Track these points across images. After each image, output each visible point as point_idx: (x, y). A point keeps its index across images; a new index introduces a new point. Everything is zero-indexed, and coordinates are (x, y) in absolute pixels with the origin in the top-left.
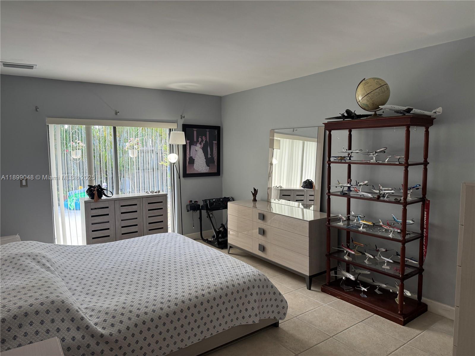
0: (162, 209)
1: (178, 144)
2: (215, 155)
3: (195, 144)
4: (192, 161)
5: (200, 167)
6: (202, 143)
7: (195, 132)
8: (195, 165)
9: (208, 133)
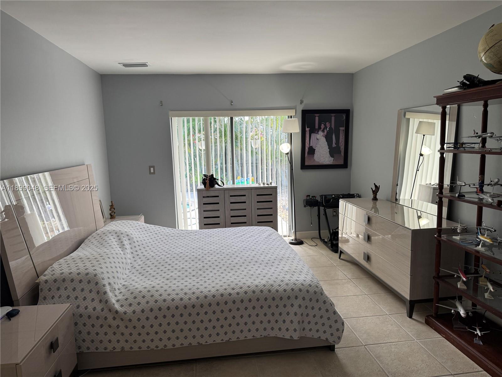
0: (271, 201)
1: (291, 132)
2: (341, 144)
3: (316, 132)
4: (312, 151)
5: (322, 158)
6: (325, 130)
7: (317, 118)
8: (315, 156)
9: (333, 118)
